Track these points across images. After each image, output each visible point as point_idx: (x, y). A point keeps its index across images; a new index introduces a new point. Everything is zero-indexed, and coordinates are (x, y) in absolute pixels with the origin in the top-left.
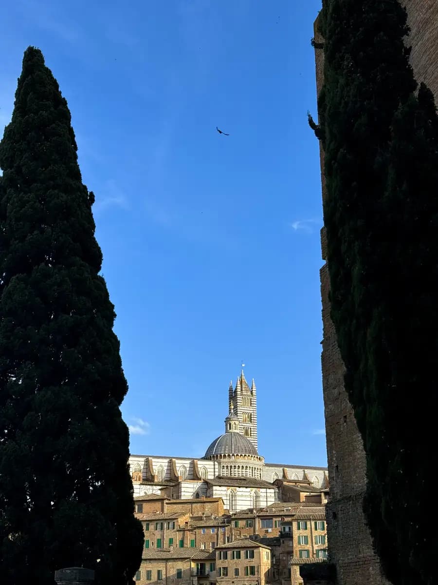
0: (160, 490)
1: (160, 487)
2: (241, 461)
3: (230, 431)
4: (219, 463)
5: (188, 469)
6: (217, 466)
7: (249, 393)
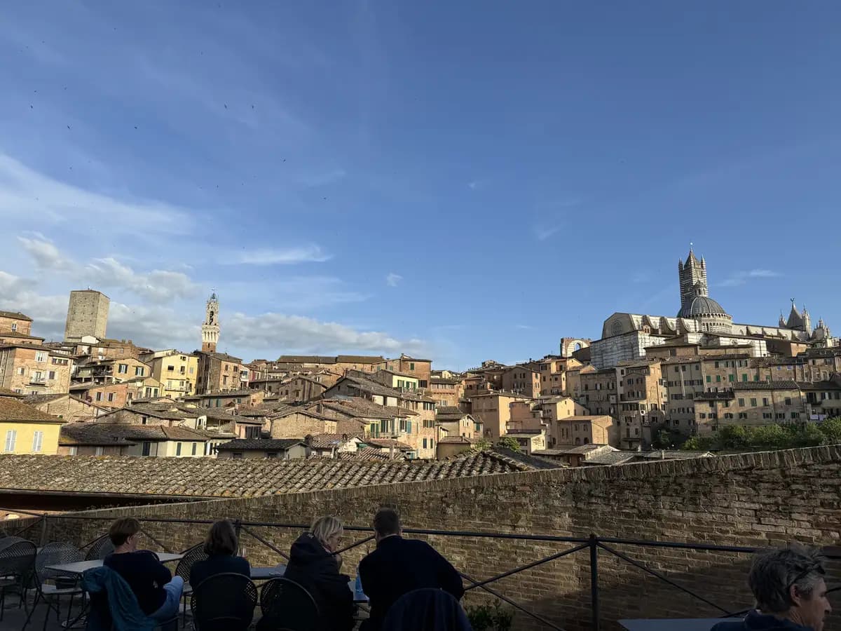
0: (665, 340)
1: (664, 339)
2: (719, 320)
3: (701, 296)
4: (700, 321)
5: (675, 325)
6: (697, 324)
7: (700, 267)
